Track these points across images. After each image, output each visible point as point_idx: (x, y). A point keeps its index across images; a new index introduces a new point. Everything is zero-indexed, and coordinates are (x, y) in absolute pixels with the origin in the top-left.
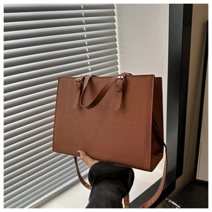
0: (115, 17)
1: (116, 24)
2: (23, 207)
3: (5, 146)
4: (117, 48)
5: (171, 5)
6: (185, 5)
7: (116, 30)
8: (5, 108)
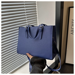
0: (36, 5)
1: (36, 8)
2: (7, 73)
3: (2, 48)
4: (37, 17)
5: (56, 2)
6: (61, 2)
7: (37, 10)
8: (2, 34)
